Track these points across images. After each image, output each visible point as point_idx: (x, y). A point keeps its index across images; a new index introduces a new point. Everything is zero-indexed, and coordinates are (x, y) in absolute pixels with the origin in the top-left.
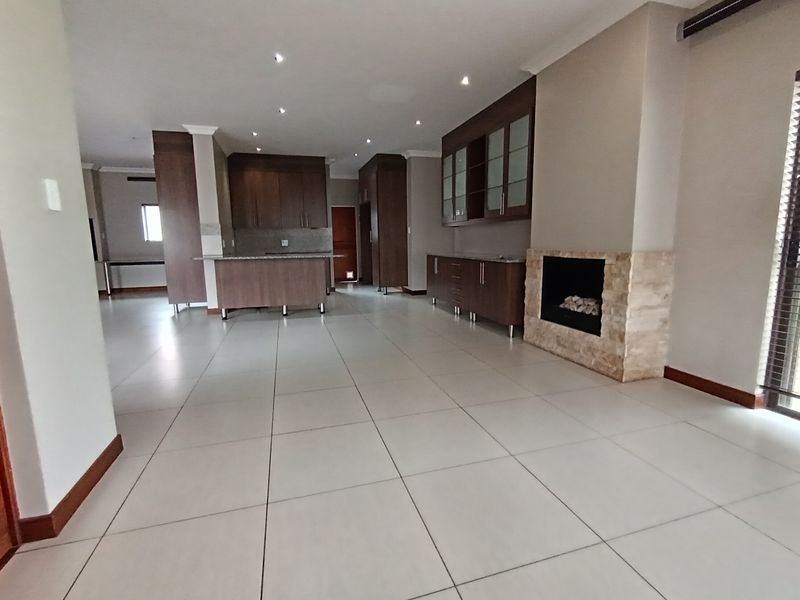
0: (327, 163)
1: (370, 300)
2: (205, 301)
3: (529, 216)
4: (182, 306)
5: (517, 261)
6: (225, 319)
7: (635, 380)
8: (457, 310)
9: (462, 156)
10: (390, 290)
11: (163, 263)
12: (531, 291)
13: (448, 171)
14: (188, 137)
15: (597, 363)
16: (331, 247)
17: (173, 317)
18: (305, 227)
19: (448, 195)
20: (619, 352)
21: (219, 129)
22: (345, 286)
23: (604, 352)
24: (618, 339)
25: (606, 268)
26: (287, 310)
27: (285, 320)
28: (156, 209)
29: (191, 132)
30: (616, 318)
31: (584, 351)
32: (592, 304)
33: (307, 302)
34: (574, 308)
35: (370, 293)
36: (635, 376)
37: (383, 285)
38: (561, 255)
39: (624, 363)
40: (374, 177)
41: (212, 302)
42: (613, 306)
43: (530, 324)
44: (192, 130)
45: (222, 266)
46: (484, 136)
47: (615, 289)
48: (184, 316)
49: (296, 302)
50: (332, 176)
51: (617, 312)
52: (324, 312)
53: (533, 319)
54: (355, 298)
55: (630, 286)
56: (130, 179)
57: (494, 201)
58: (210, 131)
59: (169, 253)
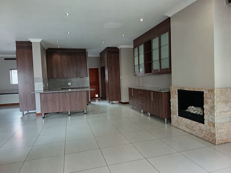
0: (86, 51)
1: (105, 107)
2: (35, 110)
3: (170, 72)
4: (25, 112)
5: (167, 91)
6: (44, 118)
7: (221, 144)
8: (142, 111)
9: (142, 47)
10: (114, 102)
11: (18, 93)
12: (173, 104)
13: (136, 54)
14: (30, 43)
15: (204, 136)
16: (88, 85)
17: (22, 118)
18: (78, 77)
19: (136, 63)
20: (213, 131)
21: (43, 40)
22: (95, 100)
23: (206, 132)
24: (212, 126)
25: (204, 95)
26: (70, 113)
27: (69, 117)
28: (16, 71)
29: (31, 41)
30: (211, 117)
31: (198, 131)
32: (200, 110)
33: (79, 110)
34: (192, 111)
35: (105, 104)
36: (221, 142)
37: (111, 100)
38: (185, 89)
39: (216, 136)
40: (106, 56)
41: (38, 111)
42: (209, 111)
43: (174, 118)
44: (32, 40)
45: (43, 95)
46: (151, 40)
47: (209, 104)
48: (26, 116)
49: (74, 110)
50: (89, 56)
51: (211, 114)
52: (86, 113)
53: (175, 116)
54: (99, 106)
55: (215, 103)
56: (5, 59)
57: (156, 66)
58: (39, 40)
59: (21, 89)
